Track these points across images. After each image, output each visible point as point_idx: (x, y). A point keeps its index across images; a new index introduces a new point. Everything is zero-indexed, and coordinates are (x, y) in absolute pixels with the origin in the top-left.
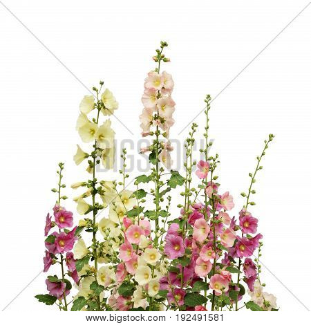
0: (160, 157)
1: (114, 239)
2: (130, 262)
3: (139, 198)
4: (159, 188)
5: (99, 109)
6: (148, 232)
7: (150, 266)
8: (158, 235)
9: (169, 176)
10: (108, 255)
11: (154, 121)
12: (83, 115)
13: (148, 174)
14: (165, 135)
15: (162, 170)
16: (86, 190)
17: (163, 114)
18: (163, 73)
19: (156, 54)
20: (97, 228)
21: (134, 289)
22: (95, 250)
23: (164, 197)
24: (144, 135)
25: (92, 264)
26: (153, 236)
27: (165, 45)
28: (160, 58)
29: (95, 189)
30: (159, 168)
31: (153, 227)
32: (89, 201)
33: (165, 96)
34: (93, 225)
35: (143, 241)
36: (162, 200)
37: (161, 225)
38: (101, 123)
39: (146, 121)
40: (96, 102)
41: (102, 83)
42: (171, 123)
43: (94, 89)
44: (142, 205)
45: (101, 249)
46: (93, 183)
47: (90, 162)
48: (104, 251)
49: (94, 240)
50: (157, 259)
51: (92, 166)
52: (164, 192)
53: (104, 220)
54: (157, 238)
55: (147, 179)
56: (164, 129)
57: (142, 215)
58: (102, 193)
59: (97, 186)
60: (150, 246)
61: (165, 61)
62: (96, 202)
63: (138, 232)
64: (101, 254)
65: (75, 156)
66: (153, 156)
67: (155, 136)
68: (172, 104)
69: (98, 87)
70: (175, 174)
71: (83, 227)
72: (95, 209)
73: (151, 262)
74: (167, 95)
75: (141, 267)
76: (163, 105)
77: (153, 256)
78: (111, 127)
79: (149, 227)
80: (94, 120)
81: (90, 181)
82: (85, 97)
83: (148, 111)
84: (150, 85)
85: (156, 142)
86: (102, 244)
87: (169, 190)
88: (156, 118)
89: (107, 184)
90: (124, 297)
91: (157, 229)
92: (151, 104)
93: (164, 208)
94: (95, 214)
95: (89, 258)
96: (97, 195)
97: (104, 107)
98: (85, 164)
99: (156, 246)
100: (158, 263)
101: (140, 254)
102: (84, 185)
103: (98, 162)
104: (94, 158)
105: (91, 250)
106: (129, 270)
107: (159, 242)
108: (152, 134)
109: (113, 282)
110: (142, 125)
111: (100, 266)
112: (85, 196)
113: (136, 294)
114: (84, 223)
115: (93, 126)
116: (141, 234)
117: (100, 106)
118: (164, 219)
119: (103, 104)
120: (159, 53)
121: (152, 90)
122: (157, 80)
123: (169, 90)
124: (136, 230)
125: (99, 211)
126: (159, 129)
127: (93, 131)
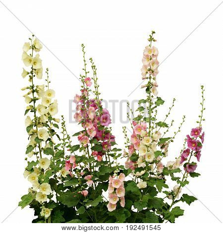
0: (151, 90)
1: (45, 115)
2: (136, 144)
3: (141, 111)
4: (151, 106)
5: (33, 49)
6: (145, 129)
7: (146, 146)
8: (150, 130)
9: (156, 100)
10: (42, 123)
11: (148, 72)
12: (25, 53)
13: (145, 98)
14: (154, 79)
15: (152, 96)
16: (29, 90)
17: (153, 68)
18: (153, 47)
19: (150, 37)
20: (36, 110)
21: (138, 158)
22: (36, 121)
23: (154, 110)
24: (143, 79)
25: (35, 128)
26: (148, 130)
27: (154, 32)
28: (151, 39)
29: (33, 90)
30: (151, 96)
31: (148, 126)
32: (31, 96)
33: (154, 59)
34: (34, 108)
35: (143, 133)
36: (152, 112)
37: (152, 125)
38: (34, 56)
39: (144, 72)
40: (31, 45)
41: (33, 36)
42: (157, 73)
43: (30, 39)
44: (142, 115)
45: (39, 120)
46: (33, 87)
47: (30, 76)
48: (41, 121)
49: (35, 116)
50: (150, 142)
51: (31, 78)
52: (153, 108)
53: (39, 105)
54: (150, 132)
55: (145, 102)
56: (153, 76)
57: (142, 120)
58: (37, 92)
59: (34, 89)
60: (146, 136)
61: (154, 41)
62: (34, 96)
63: (140, 128)
64: (39, 123)
65: (22, 74)
66: (148, 90)
67: (149, 79)
68: (158, 63)
69: (31, 37)
70: (159, 99)
71: (29, 110)
72: (34, 100)
73: (147, 144)
74: (155, 58)
75: (141, 146)
76: (153, 64)
77: (148, 141)
78: (40, 58)
79: (146, 126)
80: (31, 55)
81: (31, 86)
82: (25, 43)
83: (145, 67)
84: (146, 53)
85: (149, 83)
86: (39, 118)
87: (156, 107)
88: (149, 70)
89: (40, 87)
90: (133, 162)
91: (150, 127)
92: (147, 63)
93: (153, 116)
94: (34, 102)
95: (33, 125)
96: (35, 93)
97: (35, 48)
98: (28, 77)
99: (149, 135)
100: (151, 144)
101: (141, 140)
102: (28, 88)
103: (34, 76)
104: (32, 74)
105: (34, 121)
106: (135, 148)
107: (151, 134)
108: (147, 78)
109: (127, 154)
110: (142, 74)
111: (39, 129)
112: (29, 94)
113: (139, 160)
114: (29, 108)
115: (30, 58)
116: (142, 129)
117: (33, 47)
118: (154, 122)
119: (34, 46)
120: (151, 37)
121: (147, 56)
122: (150, 51)
123: (156, 56)
124: (139, 127)
125: (36, 101)
126: (151, 76)
127: (30, 61)
